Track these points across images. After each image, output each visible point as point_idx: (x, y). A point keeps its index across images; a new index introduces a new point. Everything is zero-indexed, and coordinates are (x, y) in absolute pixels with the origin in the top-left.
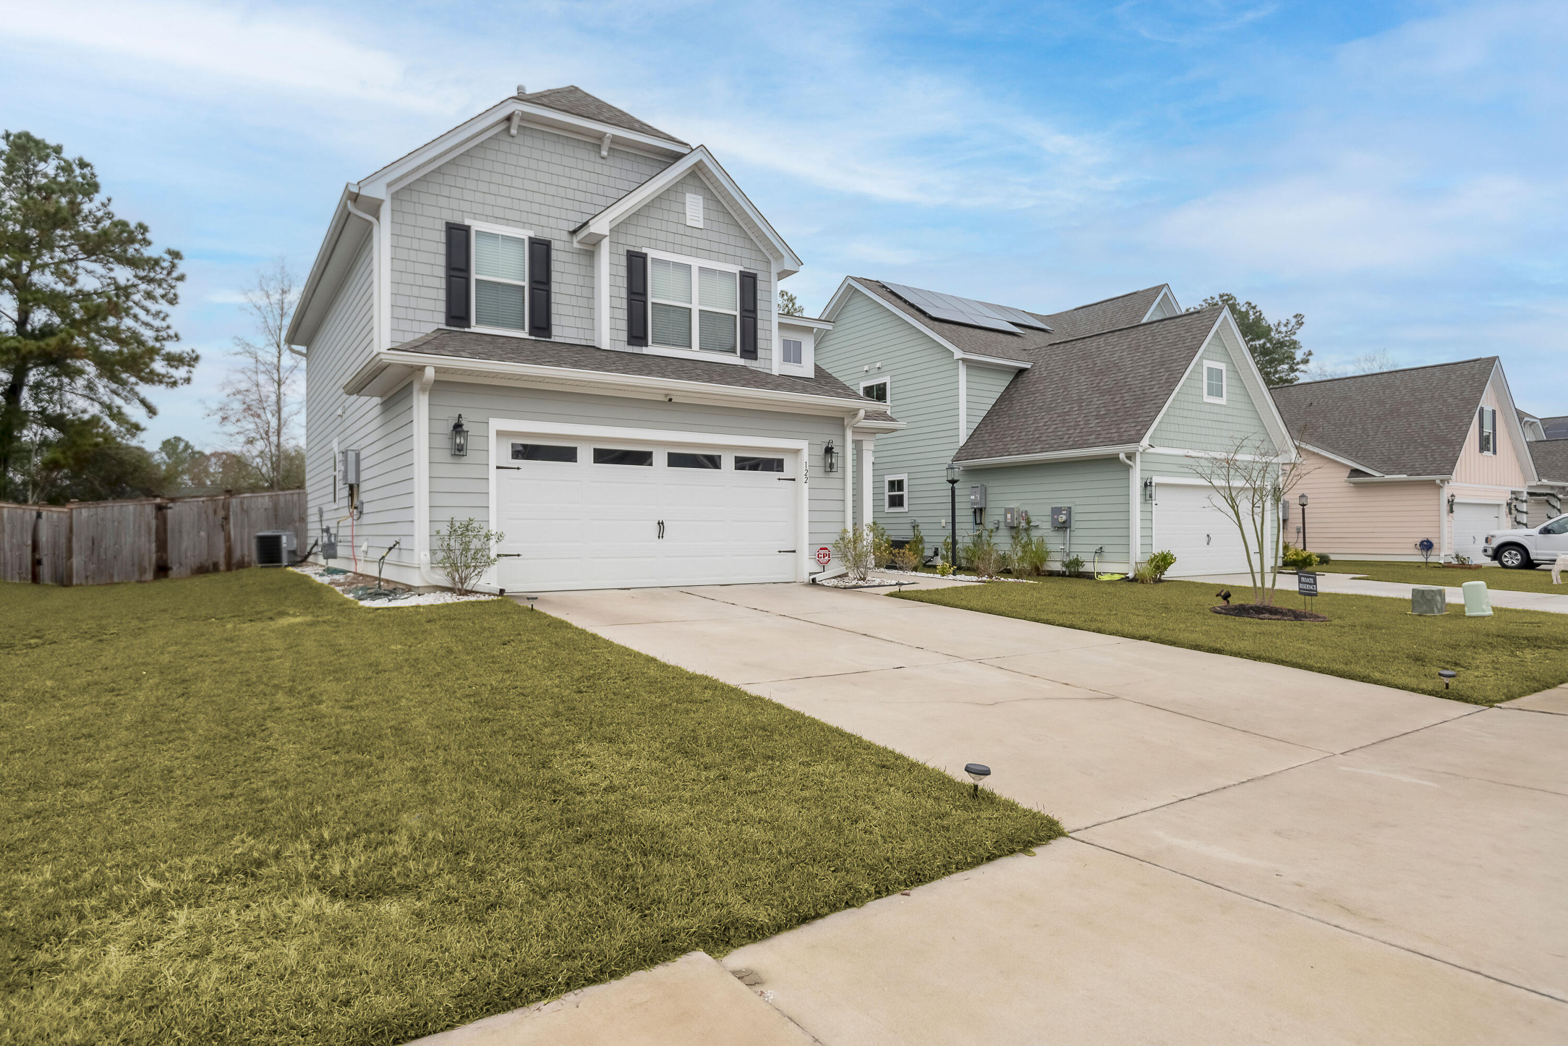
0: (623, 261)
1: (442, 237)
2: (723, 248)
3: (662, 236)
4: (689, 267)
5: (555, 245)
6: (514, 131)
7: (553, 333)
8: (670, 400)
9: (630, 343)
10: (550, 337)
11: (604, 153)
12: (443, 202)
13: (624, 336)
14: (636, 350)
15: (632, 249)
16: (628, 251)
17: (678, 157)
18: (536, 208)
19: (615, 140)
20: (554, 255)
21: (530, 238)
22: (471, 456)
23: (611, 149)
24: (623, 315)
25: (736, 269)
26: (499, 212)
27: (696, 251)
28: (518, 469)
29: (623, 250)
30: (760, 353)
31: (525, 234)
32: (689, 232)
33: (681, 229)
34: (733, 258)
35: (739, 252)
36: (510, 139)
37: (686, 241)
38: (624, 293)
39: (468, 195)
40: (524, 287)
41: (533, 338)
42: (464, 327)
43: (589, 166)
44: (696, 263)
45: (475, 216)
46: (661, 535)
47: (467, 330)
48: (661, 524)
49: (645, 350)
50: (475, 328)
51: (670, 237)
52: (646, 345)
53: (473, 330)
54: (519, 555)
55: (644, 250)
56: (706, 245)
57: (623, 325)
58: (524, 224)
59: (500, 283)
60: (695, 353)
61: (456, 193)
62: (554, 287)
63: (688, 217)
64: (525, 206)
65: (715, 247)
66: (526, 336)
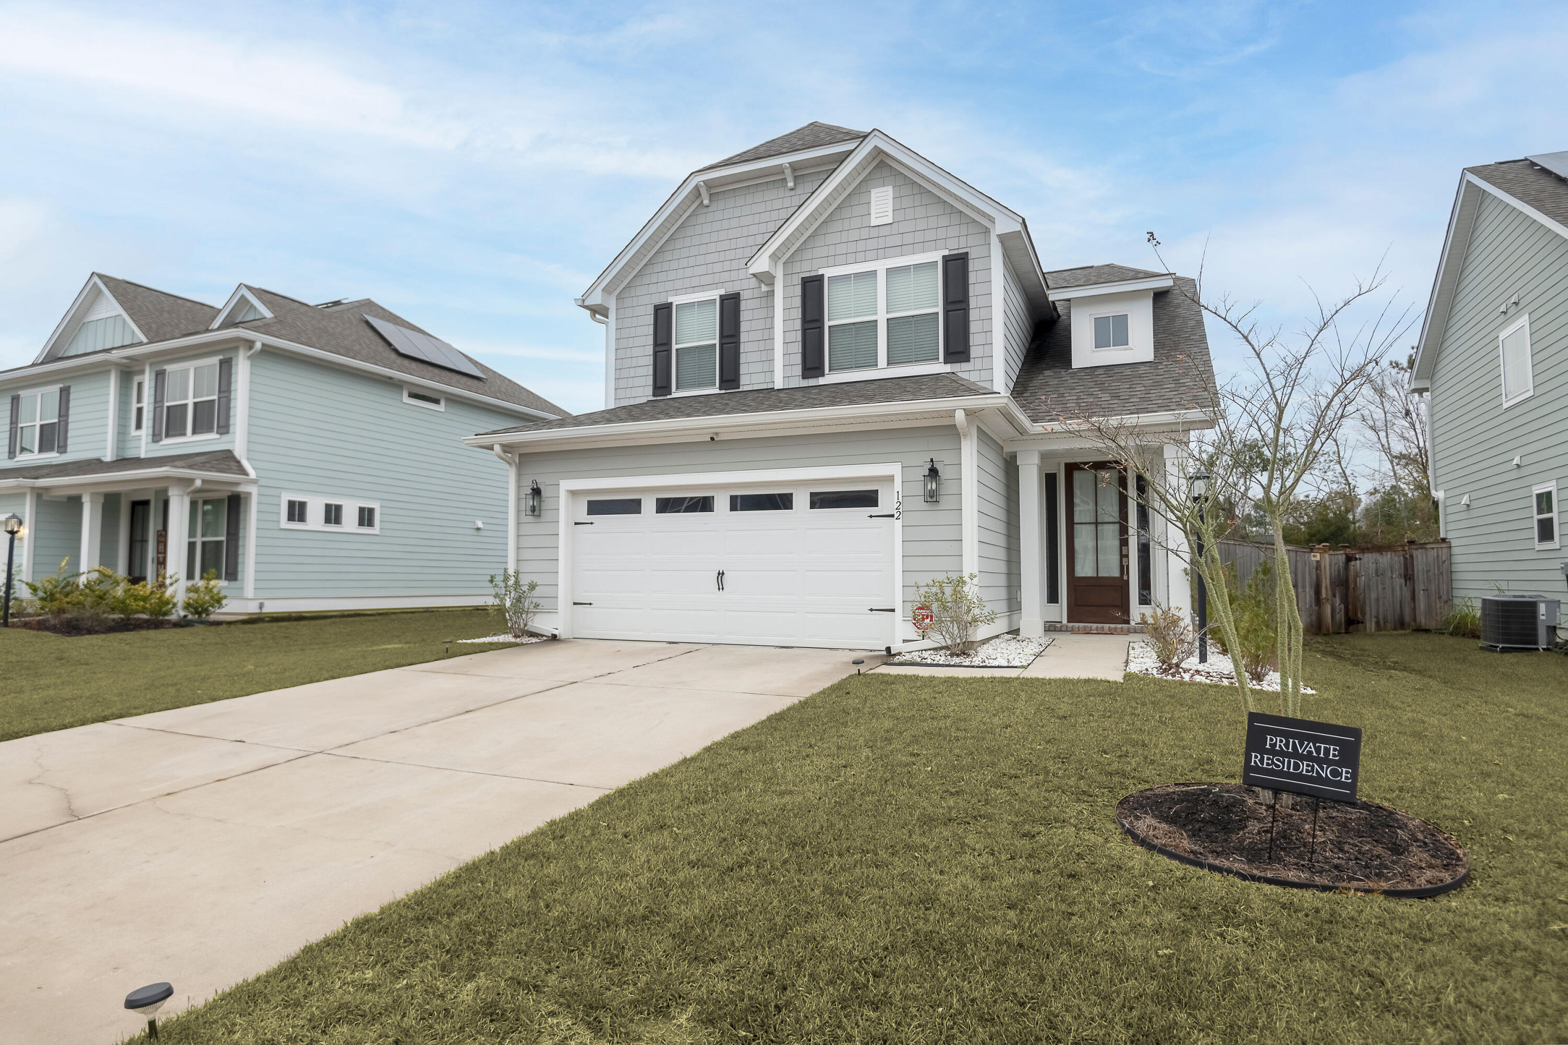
0: (798, 290)
1: (650, 320)
2: (919, 237)
3: (842, 249)
4: (874, 273)
5: (744, 295)
6: (706, 202)
7: (741, 383)
8: (712, 439)
9: (804, 377)
10: (739, 388)
11: (791, 184)
12: (653, 288)
13: (798, 370)
14: (812, 382)
15: (807, 275)
16: (803, 278)
17: (843, 157)
18: (727, 266)
19: (794, 167)
20: (743, 305)
21: (721, 296)
22: (546, 515)
23: (796, 178)
24: (798, 348)
25: (936, 256)
26: (695, 281)
27: (882, 252)
28: (592, 523)
29: (797, 280)
30: (974, 352)
31: (715, 294)
32: (874, 233)
33: (865, 233)
34: (934, 244)
35: (942, 233)
36: (705, 210)
37: (872, 244)
38: (798, 325)
39: (672, 275)
40: (715, 344)
41: (723, 392)
42: (666, 395)
43: (777, 204)
44: (881, 266)
45: (676, 292)
46: (721, 587)
47: (669, 397)
48: (721, 574)
49: (821, 381)
50: (676, 394)
51: (852, 247)
52: (823, 375)
53: (674, 395)
54: (590, 604)
55: (820, 272)
56: (897, 240)
57: (798, 359)
58: (714, 285)
59: (697, 347)
60: (883, 371)
61: (662, 277)
62: (743, 337)
63: (873, 216)
64: (718, 267)
65: (908, 239)
66: (717, 391)
